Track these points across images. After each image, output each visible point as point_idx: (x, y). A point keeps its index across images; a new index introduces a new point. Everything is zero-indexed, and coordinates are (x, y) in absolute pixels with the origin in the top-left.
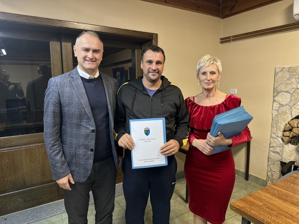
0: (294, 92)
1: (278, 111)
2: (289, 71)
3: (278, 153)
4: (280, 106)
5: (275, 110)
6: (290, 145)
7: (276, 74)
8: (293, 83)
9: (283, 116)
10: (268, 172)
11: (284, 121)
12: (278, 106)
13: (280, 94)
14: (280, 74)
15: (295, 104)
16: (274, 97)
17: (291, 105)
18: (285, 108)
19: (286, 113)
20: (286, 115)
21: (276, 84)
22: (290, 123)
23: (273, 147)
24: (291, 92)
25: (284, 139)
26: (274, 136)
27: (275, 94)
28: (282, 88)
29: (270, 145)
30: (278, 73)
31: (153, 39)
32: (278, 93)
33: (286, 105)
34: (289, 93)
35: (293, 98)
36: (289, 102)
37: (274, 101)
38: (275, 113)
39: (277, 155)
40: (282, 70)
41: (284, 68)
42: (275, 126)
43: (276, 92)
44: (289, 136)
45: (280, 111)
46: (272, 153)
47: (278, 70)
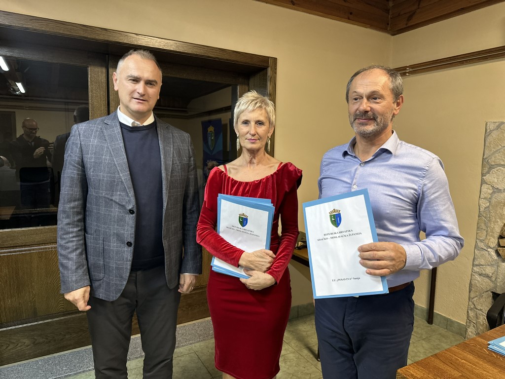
1: (490, 200)
3: (487, 276)
4: (494, 192)
5: (485, 198)
7: (487, 133)
9: (499, 211)
10: (470, 311)
11: (501, 219)
12: (491, 191)
13: (495, 170)
14: (495, 134)
16: (483, 175)
18: (502, 195)
21: (487, 152)
23: (479, 265)
25: (500, 252)
26: (481, 245)
27: (486, 170)
28: (498, 158)
29: (474, 261)
30: (491, 131)
31: (268, 67)
32: (491, 167)
37: (483, 182)
38: (484, 204)
39: (486, 280)
40: (498, 127)
41: (502, 123)
42: (484, 227)
43: (487, 166)
45: (494, 200)
46: (477, 276)
47: (492, 127)
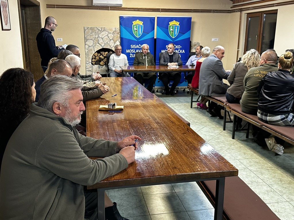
0: (94, 39)
1: (88, 49)
2: (91, 29)
3: (90, 71)
4: (89, 47)
5: (87, 49)
6: (95, 65)
8: (93, 35)
9: (91, 52)
11: (91, 54)
12: (88, 47)
13: (88, 41)
14: (87, 30)
15: (95, 45)
16: (85, 42)
17: (93, 46)
18: (91, 48)
19: (92, 50)
20: (92, 51)
21: (85, 35)
22: (95, 54)
23: (88, 68)
24: (93, 39)
25: (93, 63)
26: (87, 62)
27: (86, 41)
28: (89, 37)
29: (86, 67)
30: (86, 30)
32: (87, 40)
33: (91, 46)
34: (92, 40)
35: (94, 42)
36: (93, 45)
37: (85, 44)
38: (87, 51)
39: (90, 72)
40: (87, 29)
41: (89, 27)
42: (87, 57)
43: (86, 40)
44: (95, 61)
45: (89, 49)
46: (87, 72)
47: (86, 28)
